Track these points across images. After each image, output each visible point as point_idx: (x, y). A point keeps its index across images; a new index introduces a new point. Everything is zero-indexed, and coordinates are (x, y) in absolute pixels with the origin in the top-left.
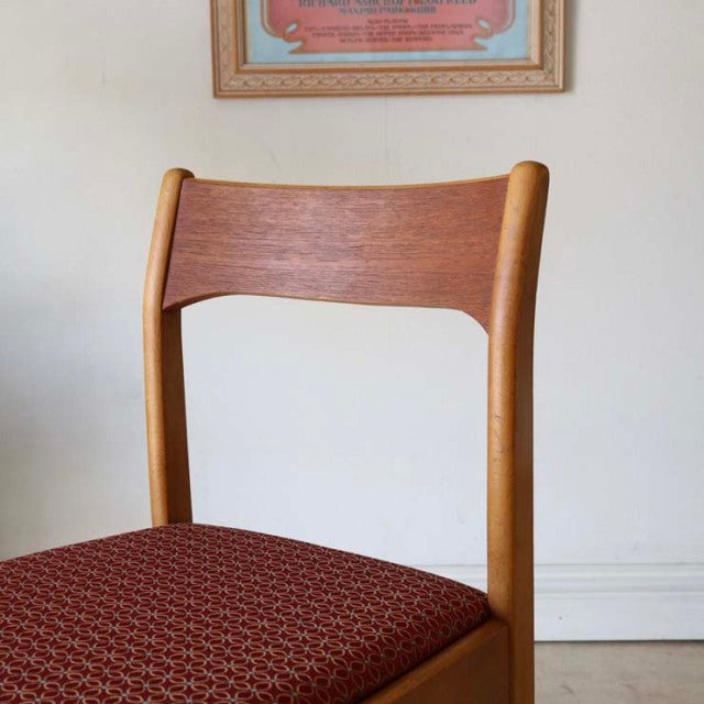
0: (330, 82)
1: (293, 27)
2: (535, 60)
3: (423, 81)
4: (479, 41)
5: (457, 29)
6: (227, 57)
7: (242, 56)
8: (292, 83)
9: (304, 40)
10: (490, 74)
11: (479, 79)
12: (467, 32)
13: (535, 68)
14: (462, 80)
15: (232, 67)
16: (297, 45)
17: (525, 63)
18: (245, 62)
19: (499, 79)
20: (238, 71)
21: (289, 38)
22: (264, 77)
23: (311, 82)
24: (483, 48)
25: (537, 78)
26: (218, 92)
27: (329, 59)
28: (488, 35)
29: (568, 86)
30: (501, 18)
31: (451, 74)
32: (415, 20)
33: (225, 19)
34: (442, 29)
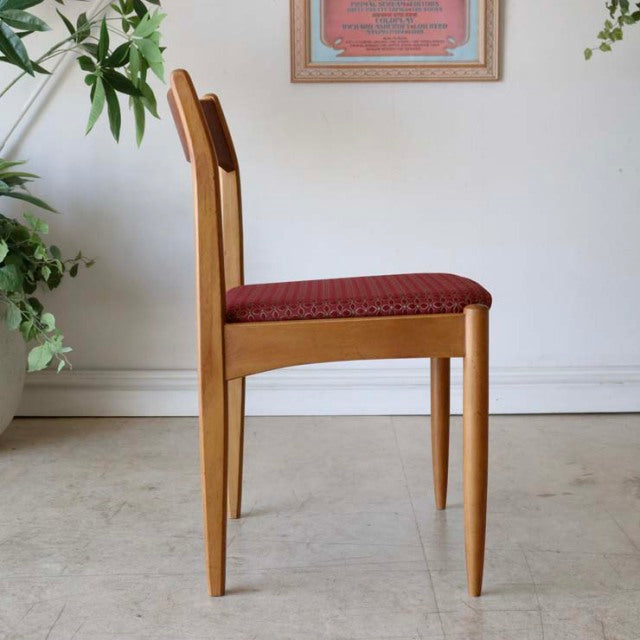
0: (360, 74)
1: (339, 41)
2: (482, 62)
3: (416, 73)
4: (449, 50)
5: (436, 43)
6: (300, 59)
7: (308, 57)
8: (337, 73)
9: (345, 49)
10: (455, 69)
11: (449, 73)
12: (442, 45)
13: (481, 66)
14: (439, 73)
15: (302, 64)
16: (341, 51)
17: (475, 63)
18: (310, 61)
19: (460, 73)
20: (306, 66)
21: (336, 48)
22: (322, 70)
23: (349, 73)
24: (452, 55)
25: (483, 72)
26: (294, 79)
27: (361, 60)
28: (453, 47)
29: (500, 78)
30: (462, 38)
31: (432, 69)
32: (411, 38)
33: (299, 36)
34: (427, 43)
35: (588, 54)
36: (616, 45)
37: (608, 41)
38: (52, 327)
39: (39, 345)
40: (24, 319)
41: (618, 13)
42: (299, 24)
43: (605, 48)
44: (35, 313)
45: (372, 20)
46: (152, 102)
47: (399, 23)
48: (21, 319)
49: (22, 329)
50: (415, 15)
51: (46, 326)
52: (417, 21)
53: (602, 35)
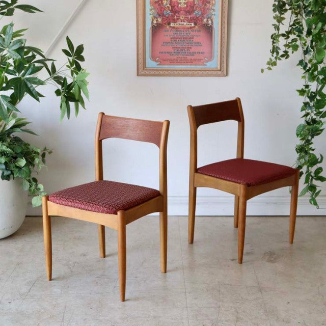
0: (167, 73)
1: (158, 59)
2: (219, 69)
3: (191, 73)
4: (205, 63)
5: (200, 60)
6: (141, 66)
7: (144, 66)
8: (157, 73)
9: (161, 62)
10: (208, 72)
11: (205, 73)
12: (202, 61)
14: (200, 73)
16: (158, 63)
17: (216, 69)
19: (210, 73)
20: (143, 70)
21: (157, 61)
22: (150, 71)
23: (162, 73)
24: (206, 65)
25: (219, 73)
26: (138, 75)
27: (167, 67)
28: (208, 62)
29: (227, 75)
30: (211, 58)
31: (198, 72)
32: (189, 57)
33: (141, 57)
34: (195, 60)
35: (262, 71)
36: (273, 68)
37: (271, 66)
38: (42, 190)
39: (36, 196)
40: (31, 186)
41: (275, 55)
42: (141, 51)
43: (270, 69)
44: (35, 184)
45: (172, 50)
46: (83, 103)
47: (183, 51)
48: (29, 186)
49: (30, 190)
50: (191, 48)
51: (40, 189)
52: (191, 50)
53: (268, 63)
